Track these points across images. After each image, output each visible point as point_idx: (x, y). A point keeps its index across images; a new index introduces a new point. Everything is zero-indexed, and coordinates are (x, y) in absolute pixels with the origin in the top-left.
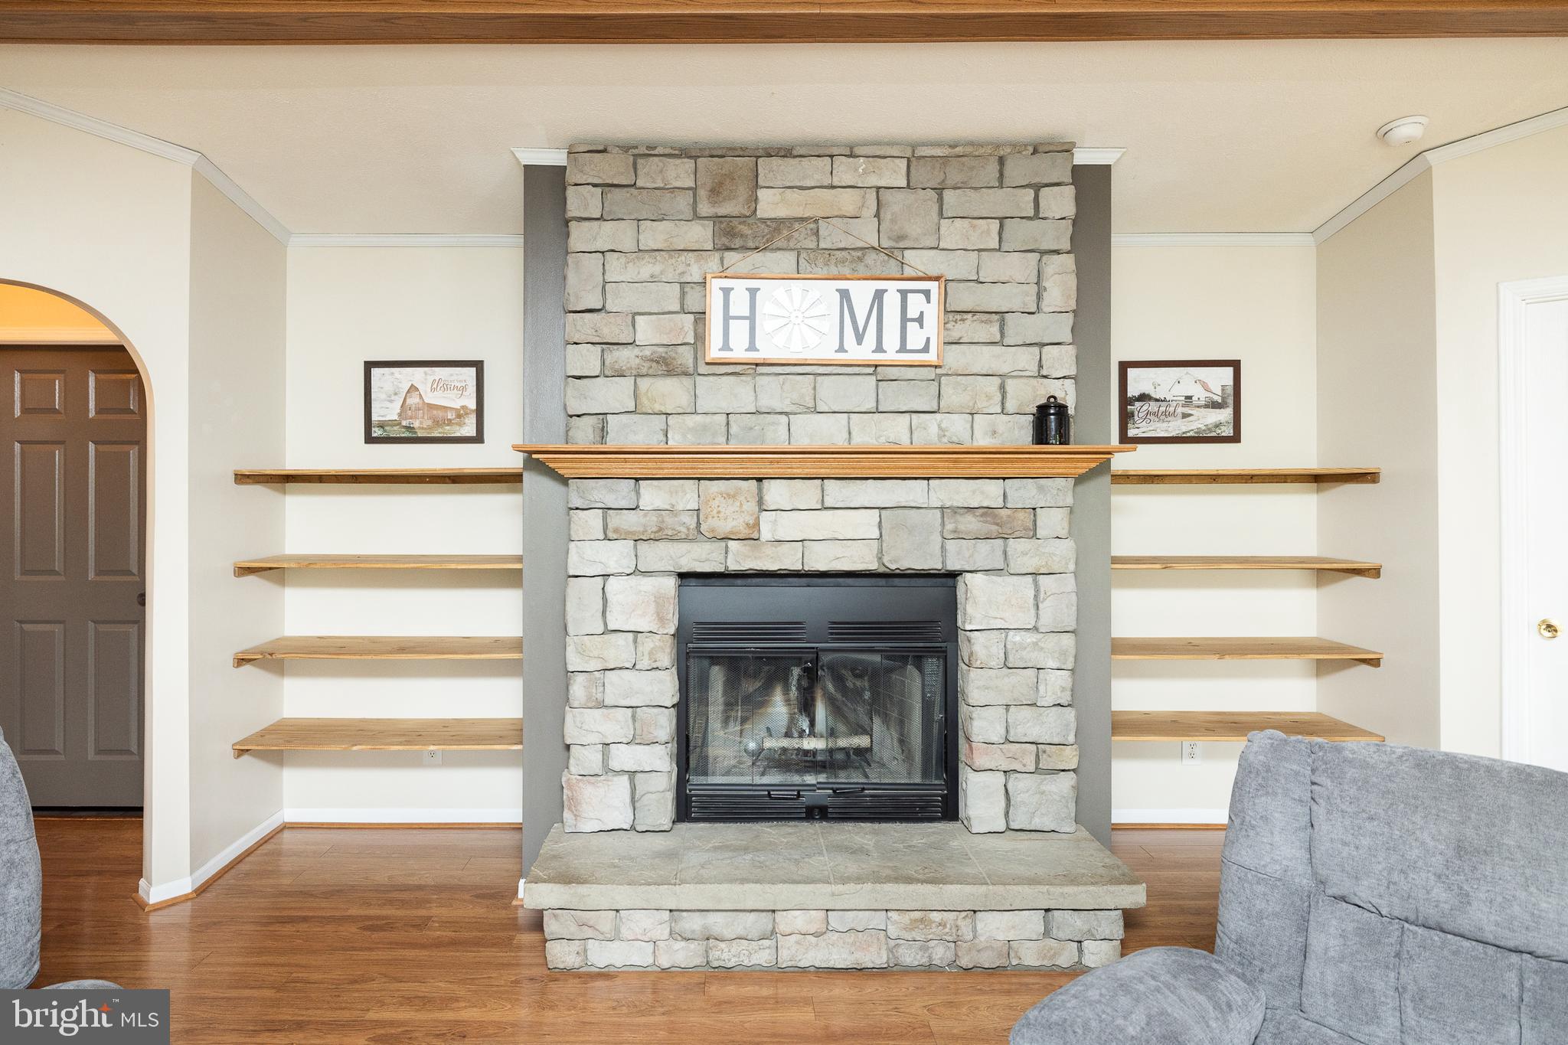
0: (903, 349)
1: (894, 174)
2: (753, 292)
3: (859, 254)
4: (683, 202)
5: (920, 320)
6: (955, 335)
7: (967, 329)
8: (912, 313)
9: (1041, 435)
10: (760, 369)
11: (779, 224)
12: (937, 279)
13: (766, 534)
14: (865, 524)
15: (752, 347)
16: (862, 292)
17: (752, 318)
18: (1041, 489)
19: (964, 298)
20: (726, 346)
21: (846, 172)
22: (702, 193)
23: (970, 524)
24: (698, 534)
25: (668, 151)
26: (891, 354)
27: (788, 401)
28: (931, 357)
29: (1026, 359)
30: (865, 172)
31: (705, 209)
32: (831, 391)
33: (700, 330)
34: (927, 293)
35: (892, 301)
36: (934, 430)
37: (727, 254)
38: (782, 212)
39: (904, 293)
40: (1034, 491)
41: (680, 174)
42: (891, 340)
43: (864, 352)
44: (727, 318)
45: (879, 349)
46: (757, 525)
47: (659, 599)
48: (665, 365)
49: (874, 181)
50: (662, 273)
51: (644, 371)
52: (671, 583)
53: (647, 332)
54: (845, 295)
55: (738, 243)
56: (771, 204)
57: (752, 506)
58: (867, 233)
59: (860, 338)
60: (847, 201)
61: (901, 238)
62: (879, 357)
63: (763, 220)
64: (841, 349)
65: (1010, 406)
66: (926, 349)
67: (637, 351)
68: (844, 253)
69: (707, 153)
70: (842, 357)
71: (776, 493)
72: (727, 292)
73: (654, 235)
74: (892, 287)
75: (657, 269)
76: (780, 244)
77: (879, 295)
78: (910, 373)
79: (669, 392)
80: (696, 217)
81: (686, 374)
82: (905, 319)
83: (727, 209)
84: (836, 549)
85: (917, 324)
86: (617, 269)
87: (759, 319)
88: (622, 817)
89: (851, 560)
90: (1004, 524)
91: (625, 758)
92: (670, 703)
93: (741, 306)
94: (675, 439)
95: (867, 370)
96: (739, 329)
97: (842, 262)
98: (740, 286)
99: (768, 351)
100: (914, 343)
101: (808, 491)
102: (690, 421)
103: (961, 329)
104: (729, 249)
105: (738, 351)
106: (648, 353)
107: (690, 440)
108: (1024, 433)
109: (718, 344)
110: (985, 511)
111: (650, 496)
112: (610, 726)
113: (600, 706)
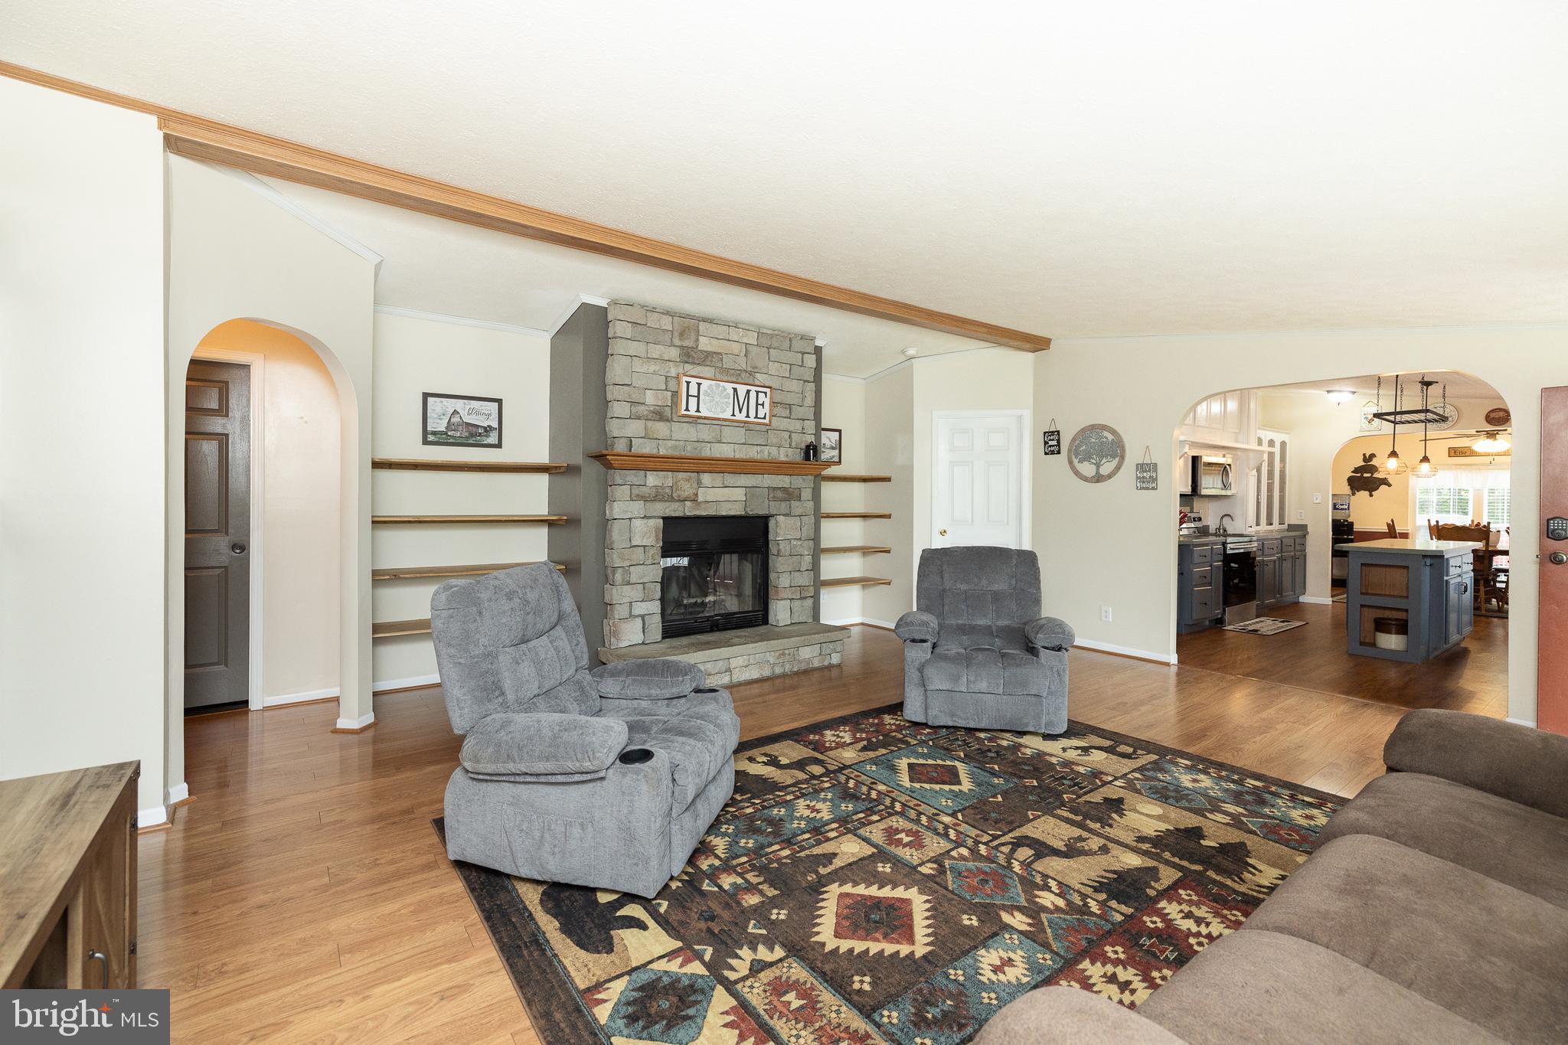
0: (756, 417)
1: (752, 339)
2: (699, 385)
3: (739, 372)
4: (667, 337)
5: (763, 405)
6: (775, 413)
7: (778, 410)
8: (760, 402)
9: (807, 458)
10: (700, 421)
11: (709, 354)
12: (770, 387)
13: (700, 499)
14: (739, 494)
15: (698, 411)
16: (742, 390)
17: (698, 397)
18: (804, 480)
19: (778, 398)
20: (687, 409)
21: (734, 334)
22: (676, 334)
23: (779, 494)
24: (671, 499)
25: (661, 311)
26: (752, 419)
27: (711, 437)
28: (767, 421)
29: (798, 425)
30: (743, 336)
31: (677, 342)
32: (728, 433)
33: (675, 400)
34: (766, 393)
35: (753, 395)
36: (766, 453)
37: (686, 365)
38: (710, 349)
39: (757, 392)
40: (801, 481)
41: (666, 323)
42: (752, 413)
43: (741, 417)
44: (688, 396)
45: (748, 416)
46: (697, 495)
47: (657, 529)
48: (659, 415)
49: (745, 340)
50: (659, 370)
51: (650, 417)
52: (661, 521)
53: (650, 398)
54: (735, 390)
55: (691, 360)
56: (705, 344)
57: (695, 485)
58: (742, 363)
59: (740, 411)
60: (736, 348)
61: (756, 367)
62: (748, 419)
63: (701, 351)
64: (733, 415)
65: (794, 445)
66: (764, 418)
67: (647, 408)
68: (733, 371)
69: (678, 315)
70: (733, 418)
71: (706, 478)
72: (688, 383)
73: (656, 351)
74: (753, 389)
75: (657, 368)
76: (709, 363)
77: (748, 392)
78: (758, 428)
79: (661, 428)
80: (672, 345)
81: (667, 420)
82: (757, 404)
83: (686, 343)
84: (729, 505)
85: (761, 406)
86: (639, 366)
87: (702, 397)
88: (638, 638)
89: (736, 510)
90: (790, 495)
91: (640, 608)
92: (660, 581)
93: (693, 391)
94: (662, 452)
95: (742, 425)
96: (693, 402)
97: (733, 375)
98: (694, 381)
99: (704, 413)
100: (761, 415)
101: (718, 479)
102: (670, 443)
103: (776, 411)
104: (687, 362)
105: (692, 412)
106: (652, 409)
107: (670, 453)
108: (798, 456)
109: (684, 407)
110: (784, 490)
111: (653, 479)
112: (635, 593)
113: (629, 583)
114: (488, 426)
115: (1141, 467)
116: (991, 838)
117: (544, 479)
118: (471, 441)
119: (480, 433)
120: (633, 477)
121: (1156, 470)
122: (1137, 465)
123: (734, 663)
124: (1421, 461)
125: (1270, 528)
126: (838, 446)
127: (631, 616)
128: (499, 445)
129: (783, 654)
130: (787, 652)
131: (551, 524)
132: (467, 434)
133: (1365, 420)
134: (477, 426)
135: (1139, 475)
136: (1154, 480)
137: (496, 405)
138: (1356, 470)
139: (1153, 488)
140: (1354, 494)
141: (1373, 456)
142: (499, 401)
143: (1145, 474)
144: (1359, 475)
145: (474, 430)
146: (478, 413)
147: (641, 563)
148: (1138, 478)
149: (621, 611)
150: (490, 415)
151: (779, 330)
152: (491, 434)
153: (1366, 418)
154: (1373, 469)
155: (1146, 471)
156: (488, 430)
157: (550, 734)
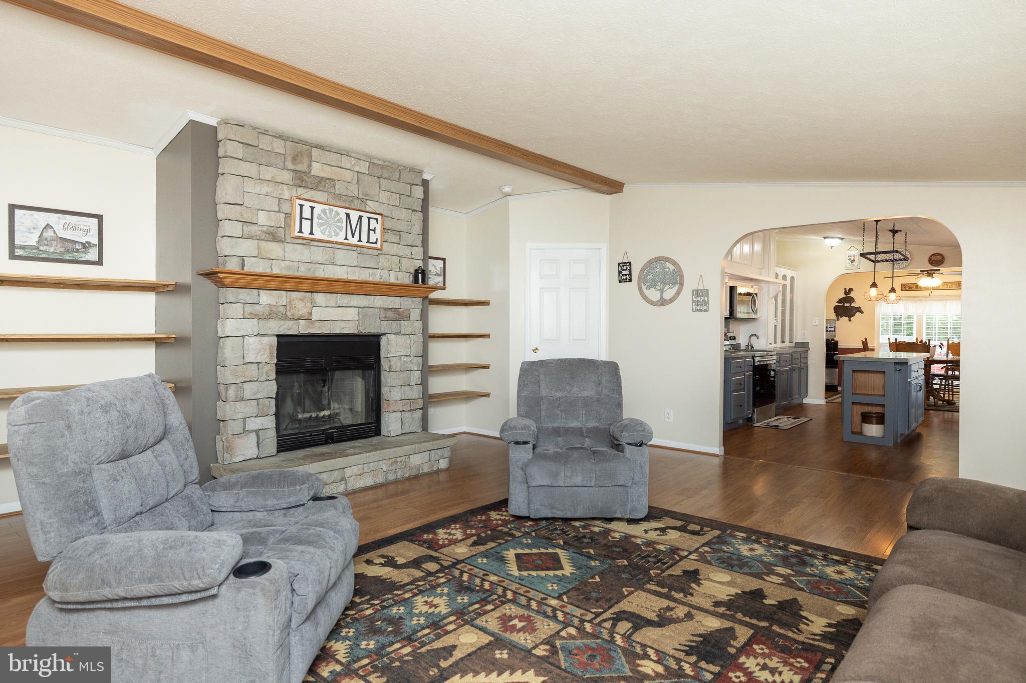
0: (368, 242)
1: (363, 167)
2: (312, 208)
3: (351, 198)
4: (280, 161)
5: (374, 230)
6: (385, 239)
7: (390, 236)
8: (372, 227)
9: (416, 281)
10: (313, 243)
11: (322, 180)
12: (381, 215)
13: (314, 318)
14: (352, 314)
15: (311, 233)
16: (354, 215)
17: (312, 220)
18: (413, 302)
19: (388, 225)
20: (301, 231)
21: (346, 162)
22: (289, 158)
23: (390, 314)
24: (286, 318)
25: (273, 134)
26: (364, 243)
27: (324, 259)
28: (378, 246)
29: (407, 251)
30: (355, 164)
31: (290, 165)
32: (341, 256)
33: (289, 221)
34: (377, 220)
35: (365, 221)
36: (378, 276)
37: (299, 188)
38: (322, 174)
39: (369, 218)
40: (410, 303)
41: (278, 146)
42: (364, 238)
43: (354, 241)
44: (301, 218)
45: (360, 240)
46: (311, 314)
48: (273, 236)
49: (357, 169)
50: (272, 192)
51: (263, 238)
52: (276, 339)
53: (262, 219)
54: (348, 215)
55: (304, 184)
56: (317, 169)
57: (309, 305)
58: (354, 190)
59: (353, 235)
60: (348, 175)
61: (367, 195)
62: (360, 244)
63: (314, 176)
64: (346, 239)
65: (403, 268)
66: (376, 243)
67: (259, 228)
68: (346, 197)
69: (289, 139)
70: (346, 241)
71: (320, 298)
72: (301, 206)
73: (269, 173)
74: (365, 215)
75: (270, 190)
76: (322, 188)
77: (360, 217)
78: (370, 251)
79: (274, 249)
80: (284, 168)
81: (281, 241)
82: (369, 230)
83: (299, 168)
84: (343, 324)
85: (373, 232)
86: (250, 186)
87: (315, 220)
88: (252, 452)
89: (349, 329)
90: (400, 315)
91: (253, 424)
92: (274, 396)
93: (307, 213)
94: (276, 271)
95: (354, 248)
96: (306, 224)
97: (345, 201)
98: (307, 205)
99: (318, 235)
100: (372, 240)
101: (332, 299)
102: (283, 264)
103: (386, 237)
104: (300, 186)
105: (306, 233)
106: (265, 229)
107: (284, 272)
108: (408, 280)
109: (298, 229)
110: (395, 310)
111: (266, 298)
112: (248, 409)
113: (242, 400)
114: (87, 242)
115: (696, 293)
116: (594, 616)
117: (150, 298)
118: (67, 257)
119: (78, 249)
120: (245, 295)
121: (708, 296)
122: (693, 291)
123: (348, 472)
124: (890, 291)
125: (783, 345)
126: (442, 273)
127: (245, 431)
128: (100, 262)
129: (395, 462)
130: (399, 459)
131: (159, 342)
132: (62, 250)
133: (849, 261)
134: (74, 242)
135: (694, 299)
136: (706, 303)
137: (95, 221)
138: (840, 301)
139: (705, 310)
140: (838, 319)
141: (851, 290)
142: (100, 218)
143: (699, 299)
144: (841, 304)
145: (70, 246)
146: (74, 228)
147: (255, 379)
148: (693, 301)
149: (234, 427)
150: (88, 231)
151: (389, 162)
152: (90, 251)
153: (850, 259)
154: (851, 300)
155: (700, 296)
156: (86, 246)
157: (153, 553)
